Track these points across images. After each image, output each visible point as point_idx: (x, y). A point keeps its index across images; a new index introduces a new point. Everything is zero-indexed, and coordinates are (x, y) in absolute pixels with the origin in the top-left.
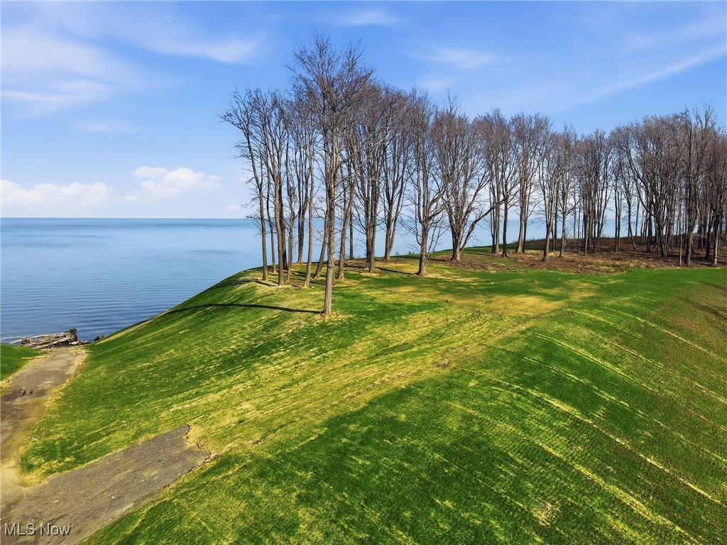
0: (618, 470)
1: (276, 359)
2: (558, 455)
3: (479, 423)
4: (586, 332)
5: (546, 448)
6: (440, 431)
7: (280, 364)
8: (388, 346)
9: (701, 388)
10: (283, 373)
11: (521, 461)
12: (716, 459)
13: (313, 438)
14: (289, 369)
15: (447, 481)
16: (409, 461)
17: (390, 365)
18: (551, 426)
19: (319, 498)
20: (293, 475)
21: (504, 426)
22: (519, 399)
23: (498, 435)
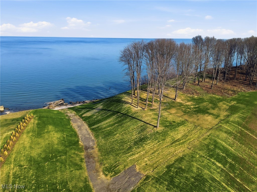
0: (231, 183)
1: (148, 143)
2: (218, 180)
3: (201, 170)
4: (225, 135)
5: (216, 178)
6: (192, 172)
7: (150, 145)
8: (174, 140)
9: (253, 154)
10: (151, 148)
11: (210, 182)
12: (253, 178)
13: (164, 172)
14: (152, 147)
15: (196, 186)
16: (187, 181)
17: (176, 147)
18: (217, 171)
19: (171, 189)
20: (163, 183)
21: (206, 171)
22: (209, 162)
23: (205, 174)
